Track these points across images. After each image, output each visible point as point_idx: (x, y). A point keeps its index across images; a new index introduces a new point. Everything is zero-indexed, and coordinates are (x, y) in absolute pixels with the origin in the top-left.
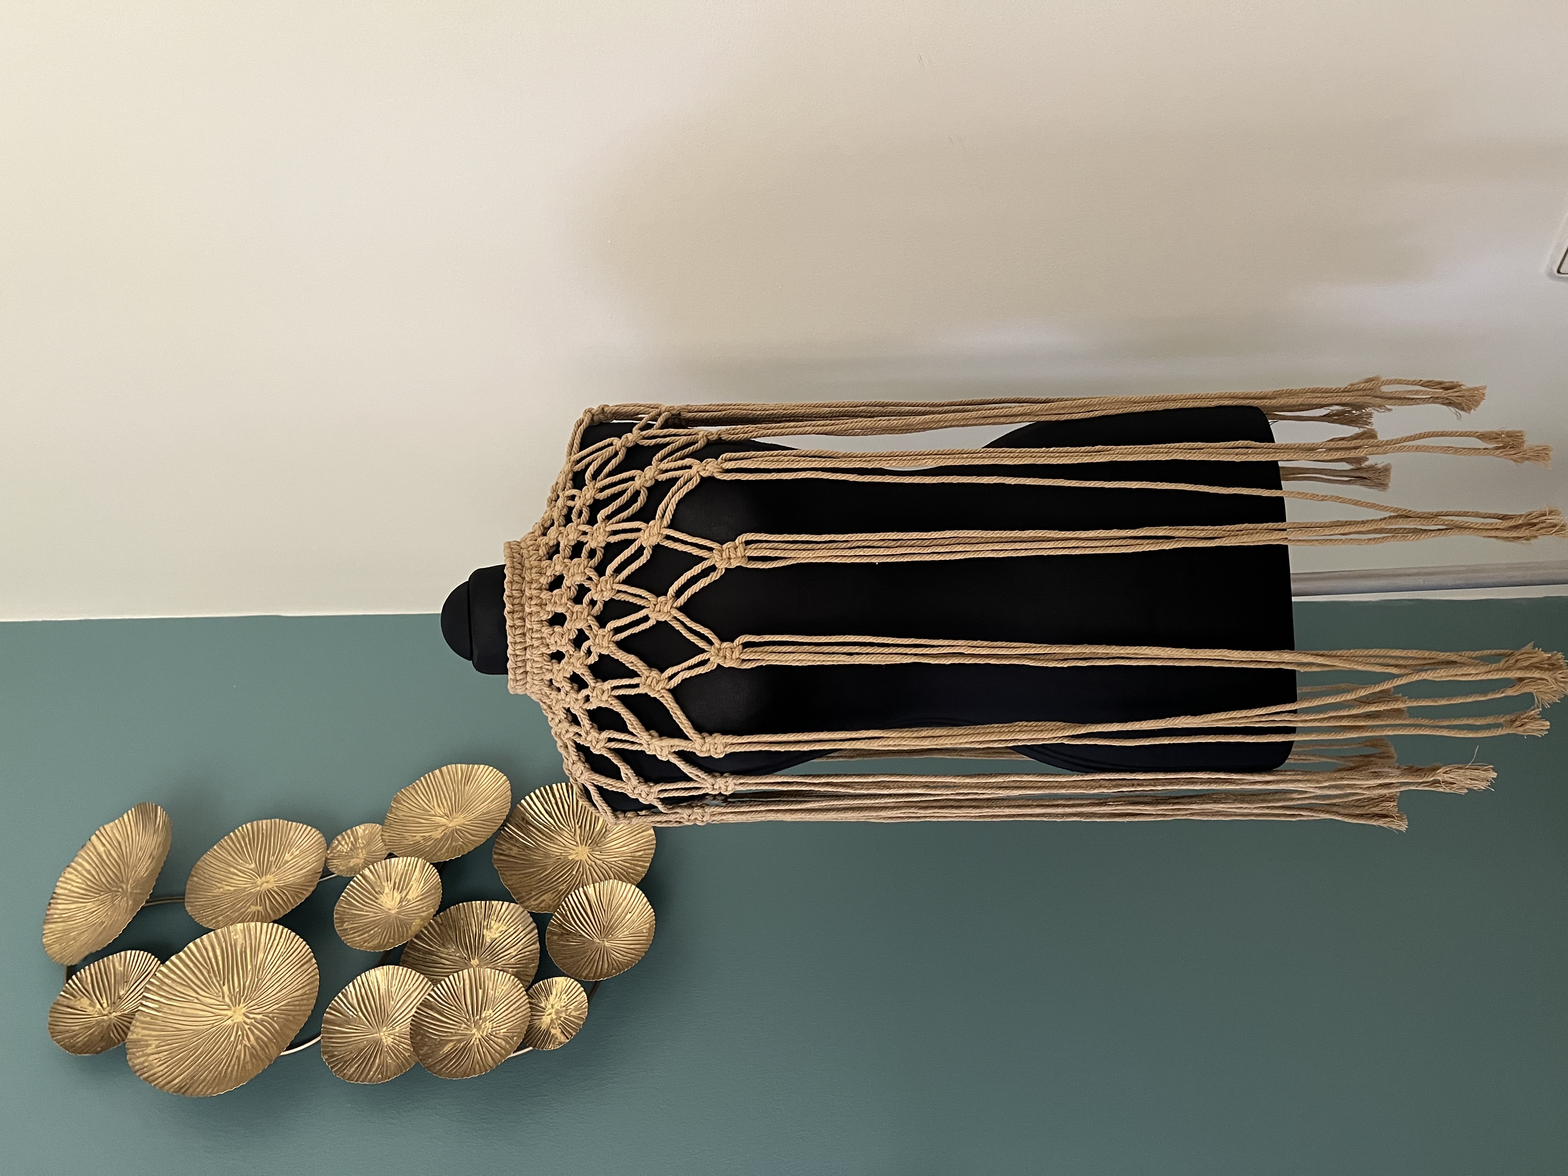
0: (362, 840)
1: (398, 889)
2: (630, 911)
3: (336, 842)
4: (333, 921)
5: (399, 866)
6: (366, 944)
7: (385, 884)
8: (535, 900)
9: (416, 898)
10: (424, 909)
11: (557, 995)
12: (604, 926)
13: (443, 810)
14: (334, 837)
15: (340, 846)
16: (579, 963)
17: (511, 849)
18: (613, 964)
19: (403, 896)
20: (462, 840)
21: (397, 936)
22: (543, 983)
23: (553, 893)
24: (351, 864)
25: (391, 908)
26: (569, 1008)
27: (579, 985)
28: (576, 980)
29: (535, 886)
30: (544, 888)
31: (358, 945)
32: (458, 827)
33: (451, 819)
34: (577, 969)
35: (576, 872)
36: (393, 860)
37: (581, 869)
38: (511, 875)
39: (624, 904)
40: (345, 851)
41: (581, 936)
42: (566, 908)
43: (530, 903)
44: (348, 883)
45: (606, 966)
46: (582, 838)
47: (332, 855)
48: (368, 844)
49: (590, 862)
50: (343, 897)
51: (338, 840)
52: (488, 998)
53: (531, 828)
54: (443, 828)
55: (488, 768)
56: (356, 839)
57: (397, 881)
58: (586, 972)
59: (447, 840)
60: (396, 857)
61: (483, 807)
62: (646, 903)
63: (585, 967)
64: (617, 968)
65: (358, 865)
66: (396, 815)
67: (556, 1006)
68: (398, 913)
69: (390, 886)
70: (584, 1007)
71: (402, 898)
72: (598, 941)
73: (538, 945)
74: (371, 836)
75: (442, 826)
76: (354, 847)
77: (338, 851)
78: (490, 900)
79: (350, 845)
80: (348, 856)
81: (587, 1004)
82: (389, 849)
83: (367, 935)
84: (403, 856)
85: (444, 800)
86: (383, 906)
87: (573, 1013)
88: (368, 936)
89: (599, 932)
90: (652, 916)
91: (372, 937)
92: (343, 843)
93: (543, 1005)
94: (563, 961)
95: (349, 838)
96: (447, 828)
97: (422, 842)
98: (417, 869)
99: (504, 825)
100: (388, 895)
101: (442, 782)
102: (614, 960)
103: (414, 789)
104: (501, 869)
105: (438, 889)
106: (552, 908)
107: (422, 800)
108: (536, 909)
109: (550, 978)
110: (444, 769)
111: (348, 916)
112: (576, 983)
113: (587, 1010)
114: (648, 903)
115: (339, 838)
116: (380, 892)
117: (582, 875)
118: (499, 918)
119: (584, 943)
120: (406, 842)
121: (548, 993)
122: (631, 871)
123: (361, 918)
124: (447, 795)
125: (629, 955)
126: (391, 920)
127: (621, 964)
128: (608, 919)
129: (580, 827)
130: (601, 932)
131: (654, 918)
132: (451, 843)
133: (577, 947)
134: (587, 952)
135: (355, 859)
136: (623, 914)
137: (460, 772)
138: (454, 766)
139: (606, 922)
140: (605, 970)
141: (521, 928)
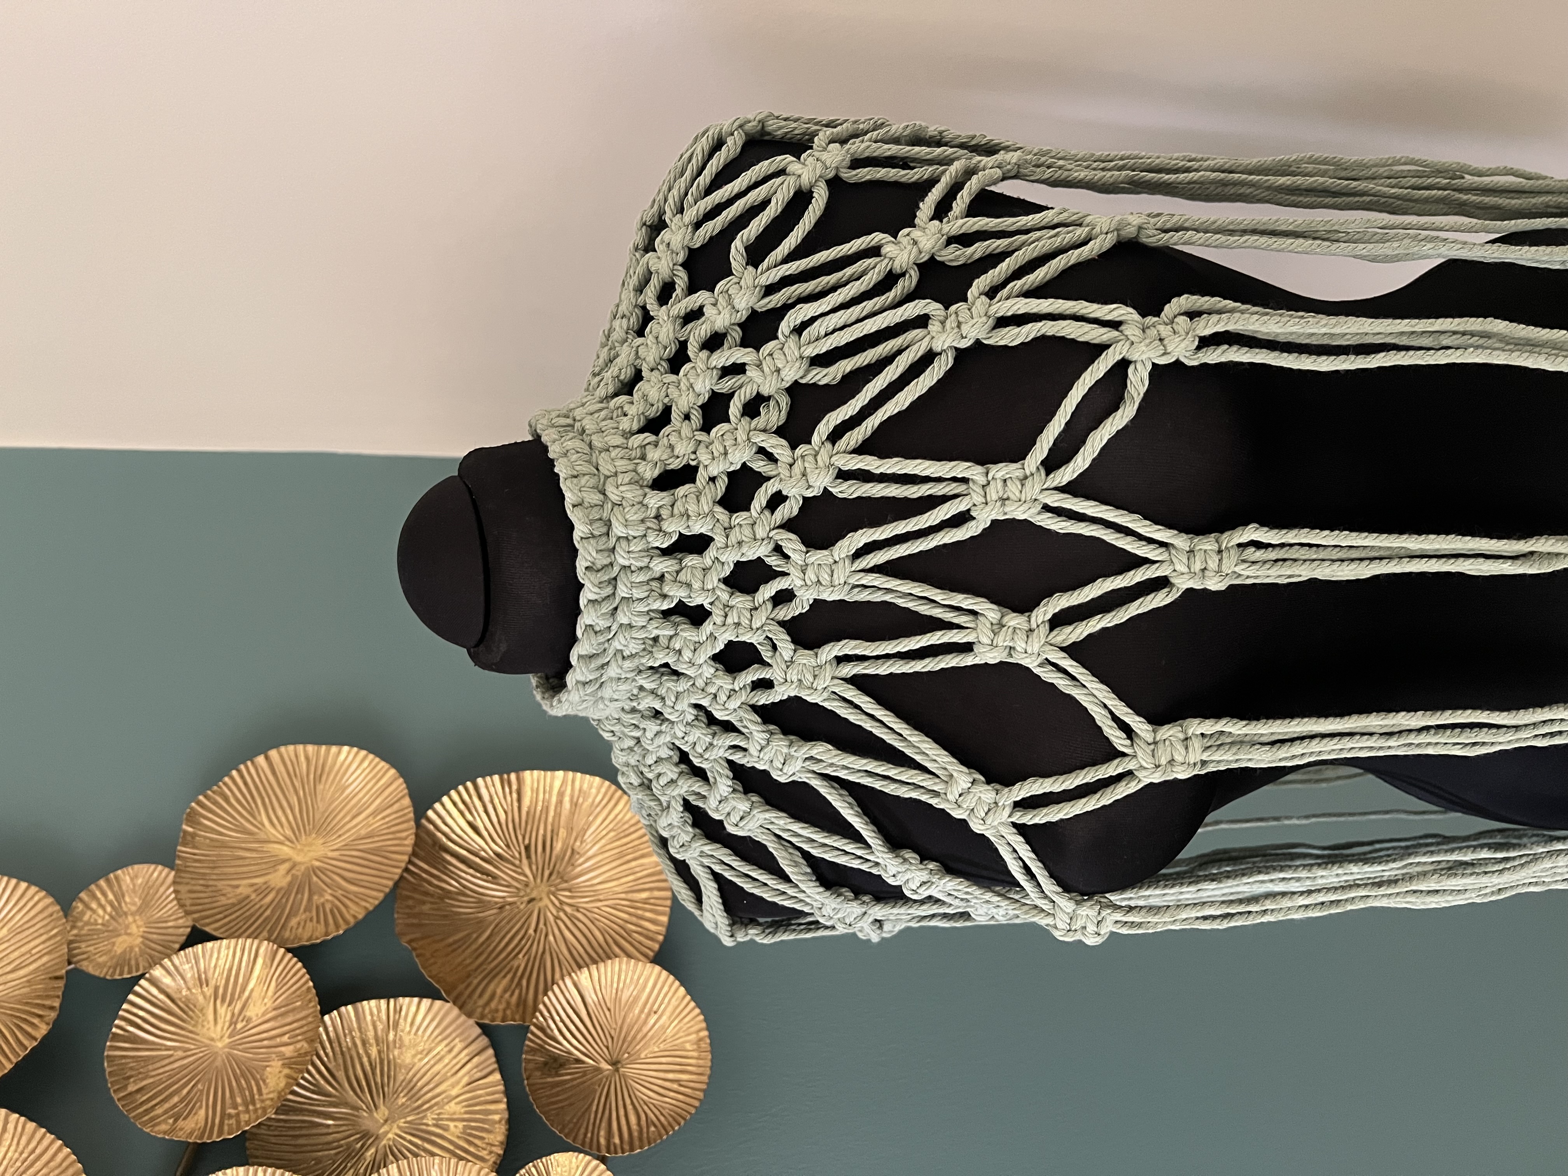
0: (130, 897)
1: (223, 1001)
2: (655, 1009)
3: (80, 906)
4: (106, 1081)
5: (223, 955)
6: (180, 1123)
7: (196, 990)
8: (481, 996)
9: (263, 1015)
10: (285, 1039)
12: (612, 1038)
13: (280, 829)
14: (75, 897)
15: (89, 913)
16: (587, 1114)
17: (422, 902)
18: (647, 1115)
19: (237, 1011)
20: (329, 891)
21: (239, 1100)
22: (535, 1166)
23: (505, 976)
24: (118, 949)
25: (215, 1037)
27: (603, 1167)
28: (594, 1156)
29: (474, 966)
30: (487, 969)
31: (164, 1127)
32: (317, 864)
33: (299, 847)
34: (587, 1129)
35: (535, 931)
36: (209, 945)
37: (541, 925)
38: (432, 954)
39: (642, 997)
40: (100, 921)
41: (578, 1061)
42: (547, 1014)
43: (474, 1001)
44: (124, 997)
45: (633, 1119)
46: (534, 867)
47: (75, 932)
48: (147, 904)
49: (555, 911)
50: (118, 1027)
51: (81, 900)
53: (448, 857)
54: (286, 866)
55: (357, 754)
56: (120, 896)
57: (221, 985)
58: (604, 1134)
59: (300, 890)
60: (215, 938)
61: (359, 826)
62: (684, 997)
63: (598, 1121)
64: (657, 1123)
65: (131, 948)
66: (194, 846)
68: (232, 1046)
69: (208, 996)
71: (233, 1014)
72: (607, 1066)
73: (497, 1076)
74: (150, 888)
75: (284, 861)
76: (118, 913)
77: (87, 923)
78: (396, 996)
79: (109, 909)
80: (111, 930)
82: (194, 920)
83: (176, 1099)
85: (280, 813)
86: (198, 1034)
88: (181, 1101)
89: (605, 1050)
90: (700, 1021)
91: (189, 1105)
92: (94, 905)
94: (559, 1120)
95: (104, 894)
96: (294, 865)
97: (253, 896)
98: (260, 961)
99: (410, 862)
100: (206, 1011)
101: (271, 778)
102: (645, 1103)
103: (220, 792)
104: (414, 945)
105: (310, 1001)
106: (515, 1008)
107: (239, 814)
108: (488, 1017)
109: (545, 1155)
110: (273, 753)
111: (132, 1065)
112: (595, 1162)
114: (689, 997)
115: (83, 895)
117: (547, 935)
118: (415, 1029)
119: (585, 1074)
120: (224, 901)
122: (634, 928)
123: (159, 1065)
124: (285, 803)
125: (672, 1094)
126: (218, 1063)
127: (662, 1114)
128: (616, 1024)
129: (527, 848)
130: (607, 1048)
131: (704, 1025)
132: (310, 899)
133: (575, 1082)
134: (596, 1091)
135: (120, 939)
136: (643, 1016)
137: (302, 758)
138: (291, 748)
139: (615, 1029)
140: (634, 1127)
141: (460, 1046)
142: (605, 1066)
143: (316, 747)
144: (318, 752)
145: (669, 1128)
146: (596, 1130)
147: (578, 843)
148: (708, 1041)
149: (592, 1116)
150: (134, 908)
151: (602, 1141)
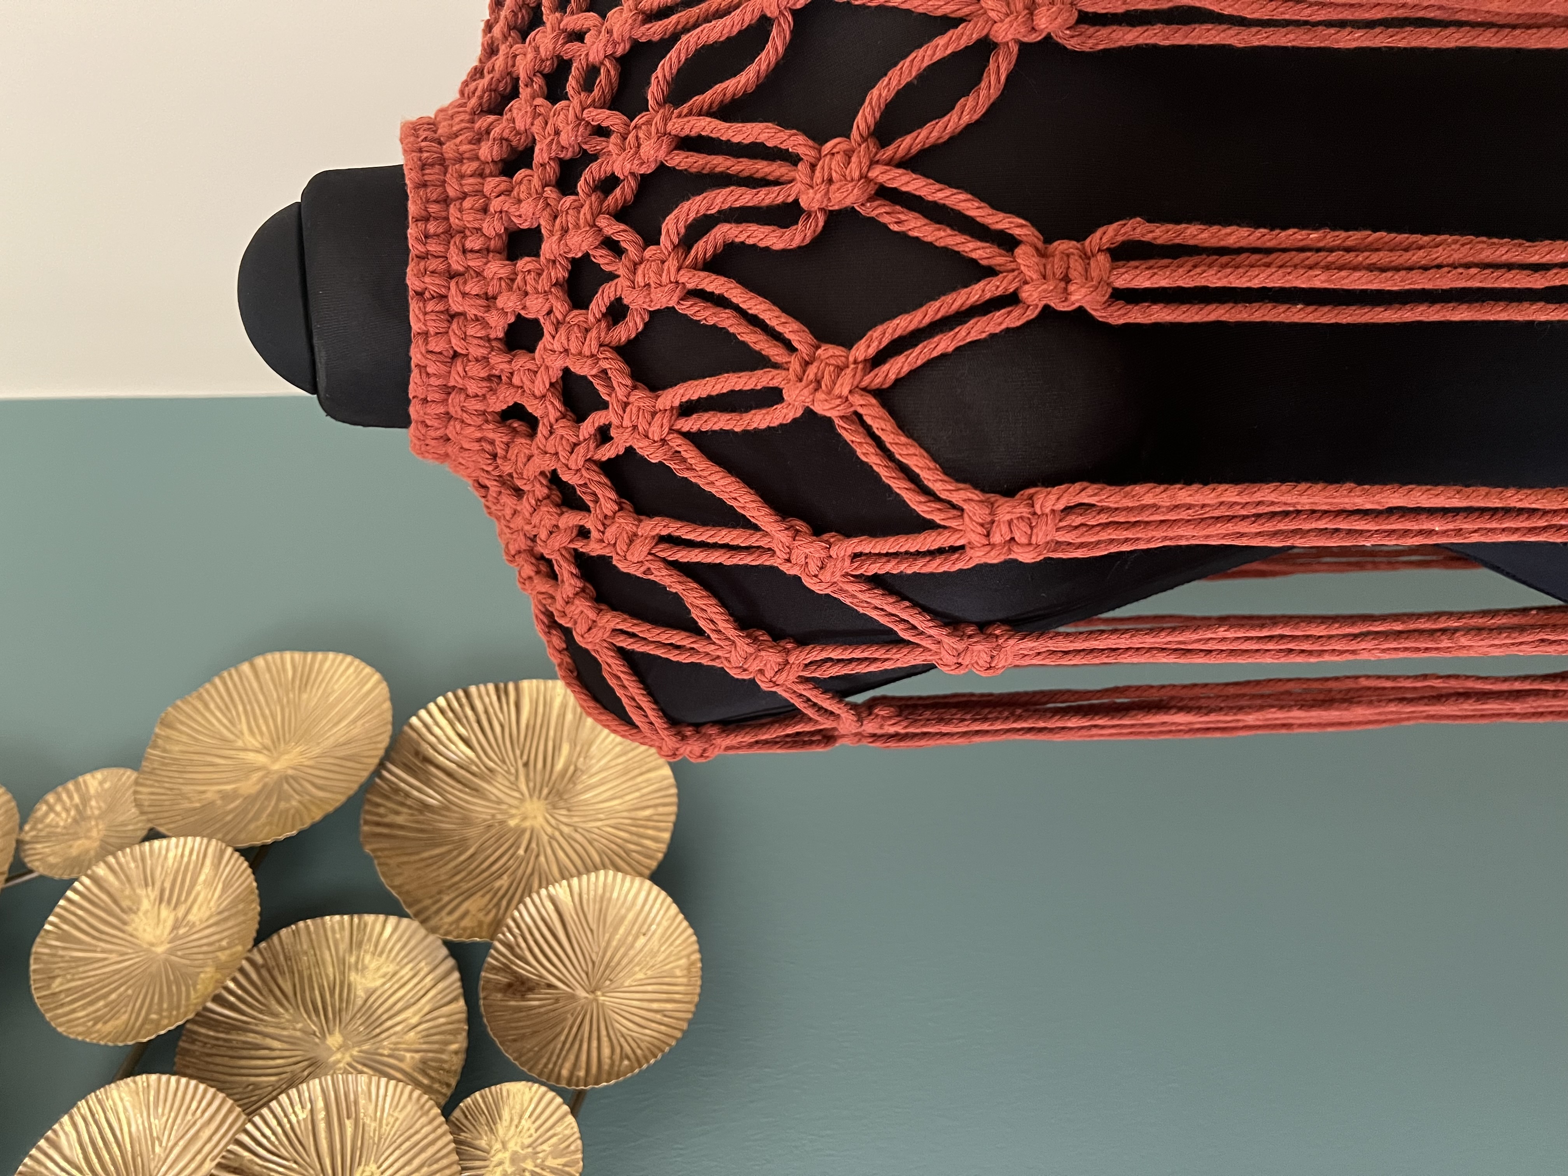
0: (97, 802)
2: (644, 930)
3: (44, 808)
4: (29, 979)
5: (171, 855)
6: (99, 1026)
7: (141, 892)
8: (450, 913)
9: (207, 920)
10: (223, 943)
11: (512, 1120)
12: (593, 963)
13: (259, 738)
14: (39, 797)
16: (552, 1046)
17: (397, 813)
18: (621, 1047)
19: (180, 915)
20: (297, 797)
21: (165, 1006)
22: (482, 1096)
23: (483, 896)
24: (74, 852)
25: (154, 940)
26: (539, 1149)
27: (559, 1100)
28: (552, 1088)
29: (449, 883)
30: (465, 886)
31: (81, 1029)
32: (290, 772)
33: (276, 756)
34: (549, 1059)
35: (526, 851)
36: (156, 843)
37: (534, 845)
38: (399, 865)
39: (631, 916)
40: (62, 824)
41: (550, 986)
42: (516, 931)
43: (441, 919)
44: (62, 895)
45: (606, 1051)
46: (531, 785)
47: (33, 833)
48: (111, 808)
49: (549, 830)
50: (52, 924)
51: (47, 803)
52: (366, 1136)
53: (432, 770)
54: (260, 774)
55: (342, 660)
56: (85, 800)
57: (167, 885)
58: (568, 1065)
59: (268, 797)
60: (163, 836)
61: (338, 733)
63: (564, 1053)
64: (632, 1056)
65: (87, 851)
66: (165, 751)
67: (512, 1146)
68: (172, 952)
69: (152, 898)
70: (572, 1148)
71: (176, 920)
72: (584, 994)
73: (462, 1003)
74: (115, 793)
75: (258, 769)
76: (81, 817)
77: (48, 825)
78: (360, 912)
79: (73, 813)
80: (71, 834)
81: (579, 1142)
82: (149, 821)
83: (101, 1003)
84: (177, 836)
85: (261, 721)
86: (137, 939)
87: (551, 1162)
88: (105, 1006)
89: (584, 975)
90: (692, 944)
91: (114, 1009)
92: (58, 808)
93: (483, 1143)
94: (518, 1045)
95: (71, 797)
96: (269, 773)
97: (219, 802)
98: (208, 862)
99: (381, 765)
100: (149, 914)
101: (255, 685)
102: (623, 1036)
103: (200, 698)
104: (379, 854)
105: (253, 901)
106: (485, 927)
107: (217, 721)
108: (455, 933)
109: (496, 1084)
110: (260, 662)
111: (62, 965)
112: (551, 1094)
113: (580, 1156)
114: (681, 916)
115: (51, 798)
116: (131, 909)
117: (538, 856)
118: (379, 949)
119: (557, 1000)
120: (187, 805)
121: (493, 1118)
122: (632, 847)
123: (91, 967)
124: (267, 712)
125: (654, 1025)
126: (154, 969)
127: (639, 1047)
128: (599, 947)
129: (526, 765)
130: (587, 974)
131: (696, 947)
132: (277, 804)
133: (542, 1010)
134: (565, 1019)
135: (80, 842)
136: (630, 938)
137: (289, 666)
138: (277, 655)
139: (597, 954)
140: (606, 1061)
141: (426, 970)
142: (581, 993)
143: (302, 654)
144: (305, 659)
145: (643, 1061)
146: (560, 1061)
147: (581, 759)
148: (699, 965)
149: (559, 1046)
150: (97, 812)
151: (565, 1073)
